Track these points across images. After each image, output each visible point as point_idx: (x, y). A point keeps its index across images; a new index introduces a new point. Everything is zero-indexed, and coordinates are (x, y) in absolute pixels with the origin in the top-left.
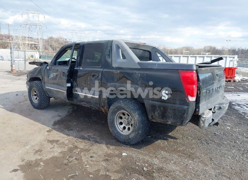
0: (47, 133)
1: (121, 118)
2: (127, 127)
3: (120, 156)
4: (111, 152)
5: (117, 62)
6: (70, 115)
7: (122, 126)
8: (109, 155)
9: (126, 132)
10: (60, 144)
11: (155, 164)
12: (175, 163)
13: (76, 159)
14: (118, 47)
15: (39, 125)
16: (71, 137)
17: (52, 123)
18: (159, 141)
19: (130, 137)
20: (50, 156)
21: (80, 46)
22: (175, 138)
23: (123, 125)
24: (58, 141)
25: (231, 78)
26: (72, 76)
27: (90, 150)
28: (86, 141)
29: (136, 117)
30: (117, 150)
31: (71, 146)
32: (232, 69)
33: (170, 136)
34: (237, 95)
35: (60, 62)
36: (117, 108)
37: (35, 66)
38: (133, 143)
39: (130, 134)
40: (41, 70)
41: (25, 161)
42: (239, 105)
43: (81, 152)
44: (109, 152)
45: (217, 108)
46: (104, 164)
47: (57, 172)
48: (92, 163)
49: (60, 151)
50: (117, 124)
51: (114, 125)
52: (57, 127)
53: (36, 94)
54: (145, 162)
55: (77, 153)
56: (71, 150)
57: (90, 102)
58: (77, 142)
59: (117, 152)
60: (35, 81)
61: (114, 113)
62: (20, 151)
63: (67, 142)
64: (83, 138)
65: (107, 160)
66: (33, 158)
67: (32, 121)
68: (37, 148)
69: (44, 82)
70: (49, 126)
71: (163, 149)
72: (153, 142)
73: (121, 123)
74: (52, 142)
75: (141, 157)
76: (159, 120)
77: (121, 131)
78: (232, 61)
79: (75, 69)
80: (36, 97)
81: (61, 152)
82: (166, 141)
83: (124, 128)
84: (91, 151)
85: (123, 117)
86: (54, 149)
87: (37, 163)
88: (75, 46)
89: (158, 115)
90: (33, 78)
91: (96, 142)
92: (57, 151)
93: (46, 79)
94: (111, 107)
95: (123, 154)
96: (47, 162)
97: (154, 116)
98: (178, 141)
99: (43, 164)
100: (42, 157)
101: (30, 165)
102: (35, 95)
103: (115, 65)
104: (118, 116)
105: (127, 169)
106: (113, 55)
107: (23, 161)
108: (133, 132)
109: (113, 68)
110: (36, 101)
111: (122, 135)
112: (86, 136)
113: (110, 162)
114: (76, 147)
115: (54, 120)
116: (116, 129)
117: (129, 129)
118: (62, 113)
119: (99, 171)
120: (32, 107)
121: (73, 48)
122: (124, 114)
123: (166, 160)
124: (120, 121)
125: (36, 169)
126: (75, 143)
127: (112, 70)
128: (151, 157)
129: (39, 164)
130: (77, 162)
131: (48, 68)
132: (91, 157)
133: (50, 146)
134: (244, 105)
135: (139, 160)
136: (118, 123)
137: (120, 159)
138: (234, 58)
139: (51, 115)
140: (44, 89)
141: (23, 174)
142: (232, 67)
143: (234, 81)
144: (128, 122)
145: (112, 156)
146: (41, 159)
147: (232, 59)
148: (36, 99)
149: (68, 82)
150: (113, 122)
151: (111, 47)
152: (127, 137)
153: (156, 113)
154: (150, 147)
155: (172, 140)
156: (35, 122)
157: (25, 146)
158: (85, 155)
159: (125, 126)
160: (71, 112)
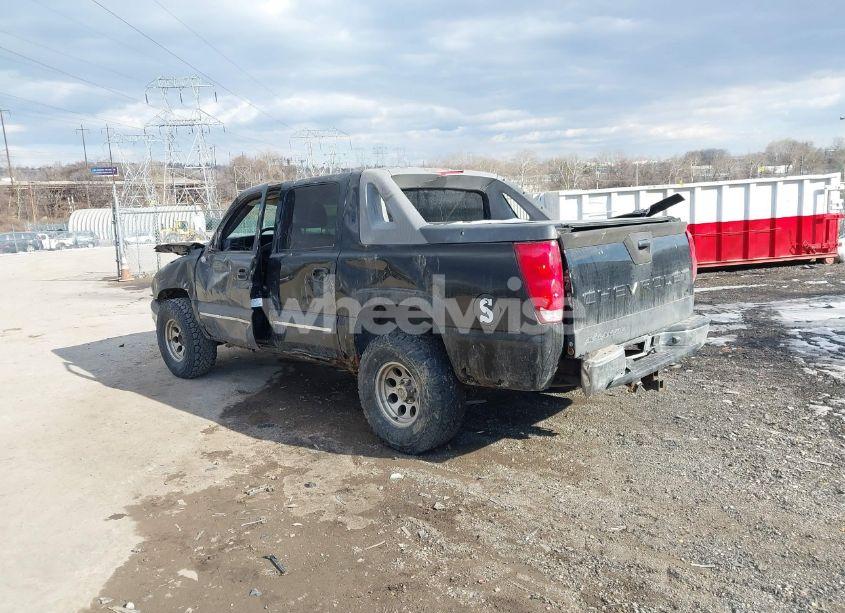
0: (202, 436)
1: (392, 383)
2: (408, 407)
3: (383, 480)
4: (364, 473)
5: (374, 230)
6: (273, 389)
7: (396, 406)
8: (355, 481)
9: (406, 421)
10: (232, 460)
11: (469, 495)
12: (524, 492)
13: (267, 490)
14: (375, 191)
15: (185, 417)
16: (265, 443)
17: (220, 411)
18: (502, 442)
19: (415, 433)
20: (204, 486)
21: (283, 193)
22: (550, 433)
23: (400, 403)
24: (227, 453)
25: (825, 251)
26: (266, 278)
27: (307, 470)
28: (302, 449)
29: (423, 377)
30: (379, 467)
31: (260, 462)
32: (825, 220)
33: (538, 428)
35: (235, 240)
36: (376, 355)
37: (172, 257)
38: (424, 446)
39: (414, 424)
40: (185, 265)
41: (140, 498)
42: (807, 337)
43: (283, 475)
44: (357, 471)
45: (662, 342)
46: (337, 499)
47: (216, 519)
48: (306, 498)
49: (230, 473)
50: (383, 402)
51: (374, 403)
52: (229, 420)
53: (177, 335)
54: (443, 492)
55: (274, 477)
56: (257, 472)
57: (315, 346)
58: (278, 454)
59: (376, 472)
60: (173, 300)
61: (373, 369)
62: (132, 477)
63: (252, 454)
64: (297, 442)
65: (348, 490)
66: (162, 491)
67: (168, 409)
68: (173, 470)
69: (197, 302)
70: (211, 419)
71: (505, 460)
72: (484, 444)
73: (393, 398)
74: (212, 456)
75: (438, 479)
76: (482, 380)
77: (393, 418)
78: (822, 192)
79: (272, 256)
80: (179, 344)
81: (232, 478)
82: (519, 442)
83: (402, 409)
84: (311, 473)
85: (398, 379)
86: (215, 472)
87: (170, 502)
88: (267, 195)
89: (476, 366)
90: (167, 291)
91: (330, 451)
92: (222, 475)
93: (199, 289)
94: (364, 355)
95: (394, 476)
96: (193, 499)
97: (468, 370)
98: (556, 439)
99: (185, 504)
100: (183, 488)
101: (154, 505)
102: (176, 339)
103: (367, 240)
104: (384, 377)
105: (392, 508)
106: (362, 213)
107: (137, 498)
108: (419, 417)
109: (362, 248)
110: (179, 357)
111: (396, 428)
112: (305, 438)
113: (354, 495)
114: (274, 465)
115: (225, 405)
116: (379, 413)
117: (413, 410)
118: (254, 384)
119: (320, 513)
120: (170, 375)
121: (263, 198)
122: (399, 373)
123: (502, 486)
124: (391, 391)
125: (167, 512)
126: (274, 455)
127: (359, 255)
128: (465, 480)
129: (175, 503)
130: (269, 497)
131: (203, 259)
132: (307, 486)
133: (209, 464)
134: (824, 336)
135: (431, 488)
136: (385, 399)
137: (382, 488)
138: (828, 181)
139: (221, 391)
140: (197, 319)
141: (134, 523)
142: (825, 212)
143: (838, 261)
144: (409, 392)
145: (362, 482)
146: (182, 492)
147: (821, 186)
148: (180, 349)
149: (254, 295)
150: (371, 397)
151: (357, 190)
152: (408, 433)
153: (472, 361)
154: (471, 458)
155: (540, 438)
156: (175, 410)
157: (143, 466)
158: (292, 482)
159: (405, 404)
160: (275, 381)
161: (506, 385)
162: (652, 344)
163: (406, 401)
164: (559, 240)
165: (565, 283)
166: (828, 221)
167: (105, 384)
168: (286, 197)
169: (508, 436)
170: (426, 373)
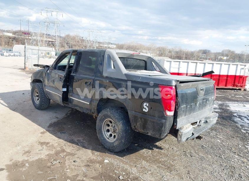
0: (40, 135)
1: (108, 125)
2: (113, 135)
3: (101, 162)
4: (95, 158)
5: (108, 71)
6: (67, 117)
7: (109, 134)
8: (92, 161)
9: (111, 140)
10: (49, 147)
11: (132, 173)
12: (152, 174)
13: (60, 162)
14: (110, 57)
15: (35, 126)
16: (61, 140)
17: (48, 125)
18: (144, 150)
19: (115, 145)
20: (36, 158)
21: (78, 53)
22: (160, 148)
24: (48, 143)
25: (242, 86)
26: (68, 81)
27: (75, 155)
28: (74, 145)
29: (120, 126)
30: (100, 156)
31: (59, 149)
32: (243, 77)
33: (156, 145)
34: (242, 105)
35: (60, 66)
36: (104, 116)
37: (39, 68)
38: (117, 150)
39: (115, 142)
40: (42, 72)
41: (13, 161)
43: (66, 156)
44: (93, 157)
45: (203, 122)
46: (84, 169)
47: (39, 174)
48: (73, 167)
49: (47, 153)
50: (104, 132)
51: (101, 131)
52: (51, 129)
53: (38, 95)
54: (123, 170)
55: (63, 156)
56: (57, 153)
57: (83, 108)
59: (100, 159)
60: (37, 83)
61: (102, 120)
62: (11, 151)
63: (57, 144)
64: (72, 142)
65: (89, 165)
66: (20, 158)
67: (30, 122)
68: (27, 149)
69: (45, 85)
70: (44, 128)
71: (145, 158)
72: (138, 151)
73: (108, 131)
74: (42, 144)
75: (122, 165)
76: (141, 131)
77: (107, 138)
78: (243, 69)
79: (71, 74)
80: (38, 98)
81: (48, 155)
82: (150, 151)
83: (111, 135)
84: (76, 156)
85: (110, 124)
86: (42, 151)
87: (23, 165)
88: (72, 53)
89: (139, 126)
90: (36, 80)
91: (84, 147)
92: (44, 153)
93: (46, 81)
94: (100, 114)
95: (106, 161)
96: (32, 164)
97: (136, 127)
98: (163, 151)
99: (28, 166)
100: (29, 158)
101: (17, 165)
102: (37, 96)
103: (105, 74)
104: (106, 124)
105: (104, 176)
106: (105, 65)
107: (11, 161)
108: (117, 140)
109: (103, 77)
110: (37, 102)
111: (108, 142)
112: (76, 140)
113: (91, 168)
114: (63, 151)
115: (50, 122)
116: (103, 136)
117: (115, 136)
118: (60, 115)
119: (77, 175)
120: (33, 107)
122: (111, 122)
123: (144, 170)
124: (108, 128)
125: (21, 169)
126: (64, 146)
127: (102, 79)
128: (131, 166)
129: (25, 165)
130: (60, 165)
131: (48, 71)
132: (74, 161)
133: (40, 147)
135: (119, 168)
136: (105, 130)
137: (101, 166)
138: (245, 66)
139: (49, 117)
140: (45, 91)
141: (7, 173)
142: (243, 75)
143: (245, 90)
144: (114, 130)
145: (94, 162)
146: (28, 160)
147: (243, 67)
149: (63, 87)
150: (100, 129)
151: (103, 56)
152: (112, 145)
153: (138, 124)
154: (133, 156)
155: (157, 150)
156: (32, 123)
157: (16, 146)
158: (69, 159)
160: (68, 114)
161: (149, 134)
162: (200, 122)
163: (113, 133)
164: (176, 86)
165: (176, 102)
166: (244, 78)
167: (11, 109)
168: (79, 55)
169: (146, 148)
170: (121, 125)
